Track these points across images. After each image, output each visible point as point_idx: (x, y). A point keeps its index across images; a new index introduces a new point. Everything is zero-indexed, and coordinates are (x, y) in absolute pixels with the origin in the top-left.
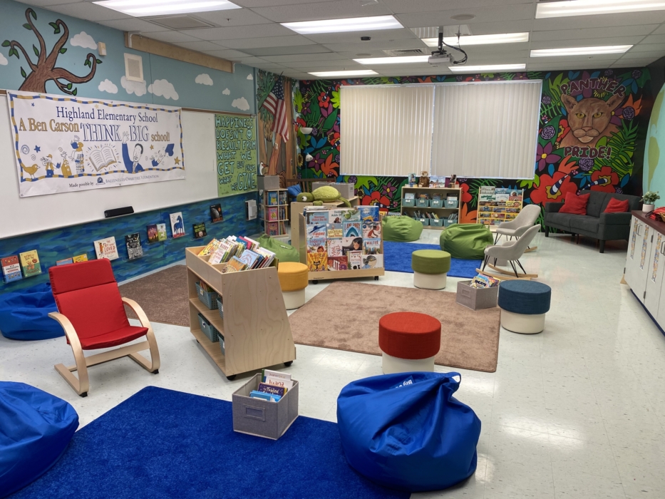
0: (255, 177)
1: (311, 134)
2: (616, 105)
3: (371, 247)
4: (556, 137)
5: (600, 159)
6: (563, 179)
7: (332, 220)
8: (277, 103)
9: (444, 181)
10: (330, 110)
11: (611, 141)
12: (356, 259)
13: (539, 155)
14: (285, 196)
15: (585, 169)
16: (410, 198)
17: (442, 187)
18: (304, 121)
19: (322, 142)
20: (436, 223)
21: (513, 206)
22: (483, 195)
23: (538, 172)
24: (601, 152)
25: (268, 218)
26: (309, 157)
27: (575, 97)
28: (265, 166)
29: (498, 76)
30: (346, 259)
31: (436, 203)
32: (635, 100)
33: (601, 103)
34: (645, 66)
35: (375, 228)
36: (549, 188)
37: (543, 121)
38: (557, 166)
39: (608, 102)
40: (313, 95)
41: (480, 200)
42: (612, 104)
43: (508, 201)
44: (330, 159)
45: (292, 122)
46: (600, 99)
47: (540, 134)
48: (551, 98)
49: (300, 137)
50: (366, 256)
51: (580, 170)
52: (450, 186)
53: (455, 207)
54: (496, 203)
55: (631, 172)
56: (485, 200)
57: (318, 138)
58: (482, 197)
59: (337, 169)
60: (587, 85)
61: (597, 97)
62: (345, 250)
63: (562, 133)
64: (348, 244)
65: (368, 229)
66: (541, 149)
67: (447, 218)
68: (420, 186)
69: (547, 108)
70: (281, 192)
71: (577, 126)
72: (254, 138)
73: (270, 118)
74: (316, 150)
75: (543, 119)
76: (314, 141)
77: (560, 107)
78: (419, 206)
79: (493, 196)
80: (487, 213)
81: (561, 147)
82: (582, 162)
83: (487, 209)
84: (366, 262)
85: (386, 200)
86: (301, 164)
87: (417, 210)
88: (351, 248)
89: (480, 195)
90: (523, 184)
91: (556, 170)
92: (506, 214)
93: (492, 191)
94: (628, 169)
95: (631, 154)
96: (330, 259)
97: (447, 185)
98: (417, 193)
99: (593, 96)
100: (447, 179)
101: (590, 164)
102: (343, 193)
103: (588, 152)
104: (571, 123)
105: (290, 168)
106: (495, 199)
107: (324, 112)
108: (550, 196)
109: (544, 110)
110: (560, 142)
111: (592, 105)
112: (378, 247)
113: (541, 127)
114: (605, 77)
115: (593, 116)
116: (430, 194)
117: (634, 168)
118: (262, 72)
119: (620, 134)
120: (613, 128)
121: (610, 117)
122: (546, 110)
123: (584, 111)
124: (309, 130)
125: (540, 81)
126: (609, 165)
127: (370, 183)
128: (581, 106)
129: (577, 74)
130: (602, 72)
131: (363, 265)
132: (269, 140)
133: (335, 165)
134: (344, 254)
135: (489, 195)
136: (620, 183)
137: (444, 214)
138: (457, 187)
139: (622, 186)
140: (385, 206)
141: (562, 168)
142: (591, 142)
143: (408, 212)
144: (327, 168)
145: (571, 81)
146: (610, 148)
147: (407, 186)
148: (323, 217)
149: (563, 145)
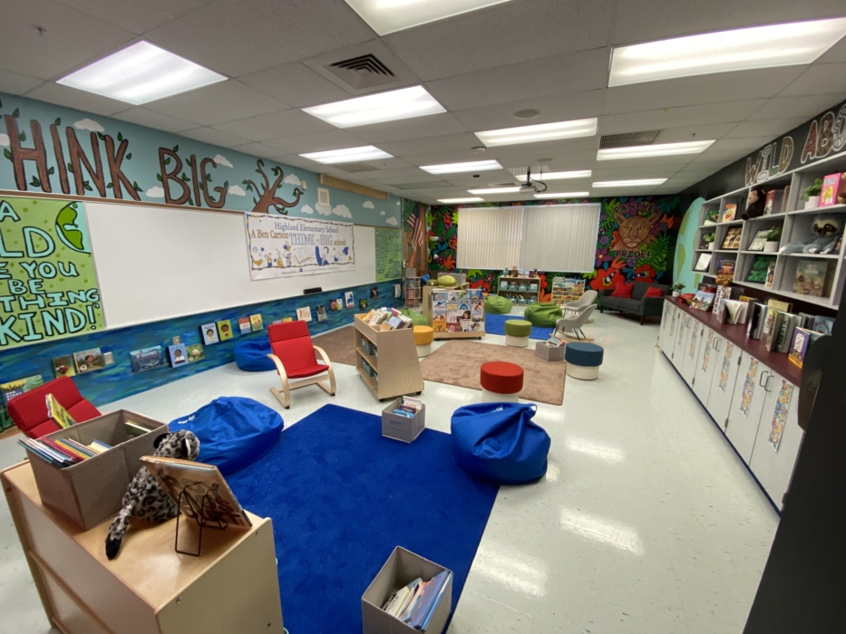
0: (400, 269)
1: (438, 241)
2: (654, 221)
3: (477, 317)
4: (610, 243)
5: (642, 259)
6: (614, 273)
7: (450, 298)
8: (415, 220)
9: (528, 273)
10: (451, 225)
11: (651, 246)
12: (466, 324)
13: (597, 255)
14: (419, 282)
15: (631, 265)
16: (504, 285)
17: (527, 277)
18: (433, 233)
19: (445, 246)
20: (522, 302)
21: (578, 291)
22: (556, 283)
23: (596, 268)
24: (643, 254)
25: (408, 296)
26: (436, 256)
27: (625, 215)
28: (407, 262)
29: (568, 200)
30: (459, 324)
31: (522, 288)
32: (669, 217)
33: (644, 219)
34: (676, 193)
35: (480, 304)
36: (604, 279)
37: (601, 232)
38: (610, 263)
39: (649, 219)
40: (440, 215)
41: (554, 286)
42: (652, 220)
43: (573, 288)
44: (450, 257)
45: (425, 233)
46: (643, 217)
47: (598, 241)
48: (607, 216)
49: (430, 243)
50: (473, 323)
51: (627, 267)
52: (533, 277)
53: (535, 291)
54: (565, 288)
55: (664, 268)
56: (557, 286)
57: (442, 244)
59: (455, 265)
60: (633, 207)
61: (641, 216)
62: (458, 319)
63: (614, 240)
64: (461, 315)
65: (475, 305)
66: (599, 251)
67: (530, 299)
68: (512, 277)
69: (604, 223)
70: (417, 280)
71: (625, 235)
72: (400, 243)
73: (411, 230)
74: (441, 251)
75: (601, 230)
76: (439, 246)
77: (613, 222)
78: (510, 290)
79: (563, 284)
80: (558, 296)
81: (613, 250)
82: (628, 261)
83: (558, 293)
84: (473, 327)
85: (488, 286)
86: (430, 261)
87: (509, 293)
88: (463, 318)
89: (554, 283)
90: (585, 276)
91: (610, 266)
92: (572, 296)
93: (563, 281)
94: (662, 266)
95: (665, 256)
96: (449, 325)
97: (530, 276)
98: (509, 281)
99: (637, 214)
100: (531, 272)
101: (635, 262)
102: (458, 280)
103: (633, 254)
104: (621, 233)
105: (423, 264)
106: (564, 286)
107: (447, 226)
108: (604, 284)
109: (602, 224)
110: (613, 247)
111: (637, 221)
112: (481, 317)
113: (600, 236)
114: (647, 201)
115: (638, 229)
116: (519, 282)
117: (667, 266)
118: (406, 200)
119: (657, 241)
120: (652, 237)
121: (650, 229)
124: (436, 238)
125: (599, 204)
126: (648, 263)
127: (477, 274)
128: (629, 222)
129: (626, 199)
130: (644, 198)
131: (470, 329)
132: (410, 245)
133: (453, 261)
134: (458, 321)
135: (560, 283)
136: (656, 276)
137: (528, 296)
138: (537, 278)
139: (658, 278)
140: (487, 290)
141: (613, 265)
142: (636, 247)
143: (502, 294)
144: (448, 264)
145: (622, 204)
146: (649, 251)
147: (503, 276)
148: (444, 296)
149: (615, 249)
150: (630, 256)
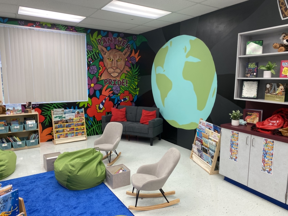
2: (127, 55)
4: (98, 72)
5: (123, 86)
6: (105, 100)
9: (20, 108)
11: (127, 76)
13: (89, 84)
15: (116, 92)
17: (19, 113)
21: (79, 121)
22: (55, 116)
23: (90, 96)
24: (123, 82)
29: (54, 25)
31: (16, 127)
32: (136, 53)
33: (120, 53)
34: (138, 34)
36: (97, 106)
37: (89, 62)
38: (101, 91)
39: (123, 52)
41: (54, 120)
42: (125, 54)
43: (74, 118)
47: (88, 70)
48: (92, 47)
51: (114, 93)
52: (27, 112)
53: (35, 129)
54: (67, 120)
55: (138, 93)
56: (58, 119)
58: (55, 117)
60: (111, 41)
61: (117, 49)
63: (101, 70)
66: (90, 81)
69: (91, 53)
71: (109, 66)
75: (89, 60)
77: (98, 53)
79: (64, 116)
80: (61, 129)
81: (102, 79)
82: (114, 88)
83: (60, 126)
89: (53, 117)
90: (81, 105)
91: (101, 94)
92: (75, 127)
93: (62, 112)
94: (136, 92)
95: (136, 83)
97: (23, 111)
99: (115, 48)
100: (24, 106)
101: (118, 89)
103: (116, 82)
104: (106, 64)
106: (65, 118)
108: (99, 111)
109: (89, 54)
110: (101, 76)
111: (116, 54)
113: (89, 65)
114: (121, 37)
115: (117, 61)
116: (9, 121)
117: (139, 91)
119: (130, 72)
120: (127, 68)
121: (125, 61)
122: (90, 54)
123: (112, 57)
125: (85, 35)
126: (128, 90)
128: (110, 54)
129: (106, 33)
130: (119, 34)
135: (60, 115)
136: (133, 99)
137: (26, 136)
138: (34, 112)
139: (134, 101)
141: (104, 93)
142: (118, 76)
145: (103, 37)
146: (127, 80)
149: (103, 78)
150: (115, 84)
